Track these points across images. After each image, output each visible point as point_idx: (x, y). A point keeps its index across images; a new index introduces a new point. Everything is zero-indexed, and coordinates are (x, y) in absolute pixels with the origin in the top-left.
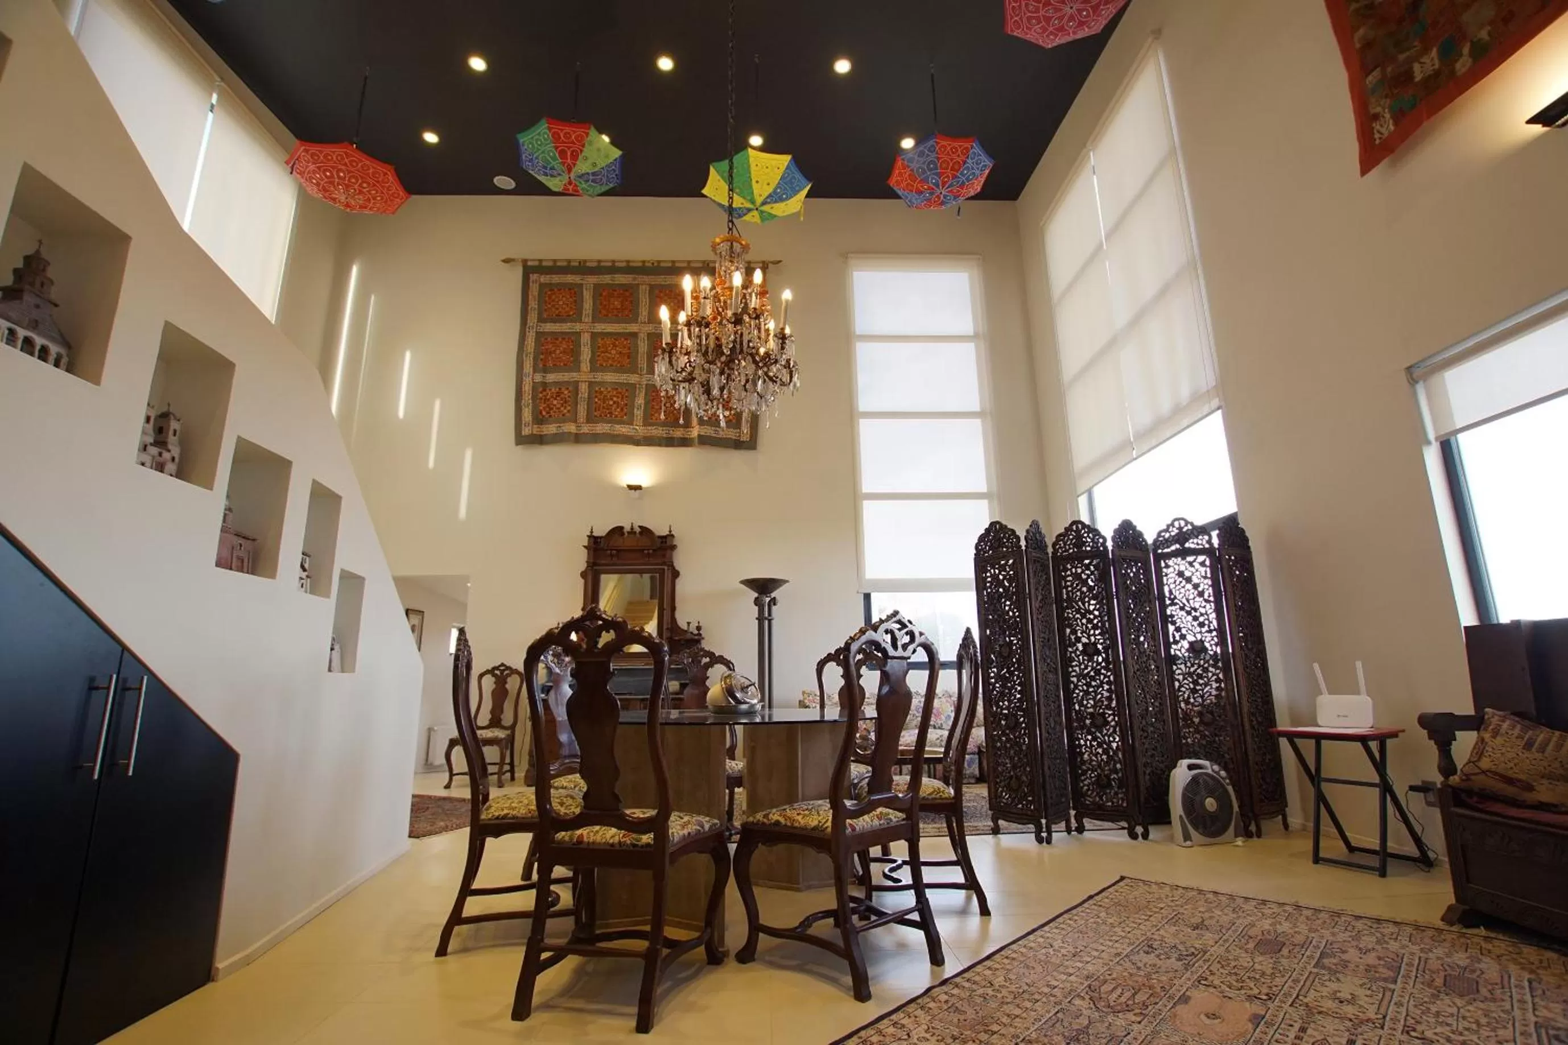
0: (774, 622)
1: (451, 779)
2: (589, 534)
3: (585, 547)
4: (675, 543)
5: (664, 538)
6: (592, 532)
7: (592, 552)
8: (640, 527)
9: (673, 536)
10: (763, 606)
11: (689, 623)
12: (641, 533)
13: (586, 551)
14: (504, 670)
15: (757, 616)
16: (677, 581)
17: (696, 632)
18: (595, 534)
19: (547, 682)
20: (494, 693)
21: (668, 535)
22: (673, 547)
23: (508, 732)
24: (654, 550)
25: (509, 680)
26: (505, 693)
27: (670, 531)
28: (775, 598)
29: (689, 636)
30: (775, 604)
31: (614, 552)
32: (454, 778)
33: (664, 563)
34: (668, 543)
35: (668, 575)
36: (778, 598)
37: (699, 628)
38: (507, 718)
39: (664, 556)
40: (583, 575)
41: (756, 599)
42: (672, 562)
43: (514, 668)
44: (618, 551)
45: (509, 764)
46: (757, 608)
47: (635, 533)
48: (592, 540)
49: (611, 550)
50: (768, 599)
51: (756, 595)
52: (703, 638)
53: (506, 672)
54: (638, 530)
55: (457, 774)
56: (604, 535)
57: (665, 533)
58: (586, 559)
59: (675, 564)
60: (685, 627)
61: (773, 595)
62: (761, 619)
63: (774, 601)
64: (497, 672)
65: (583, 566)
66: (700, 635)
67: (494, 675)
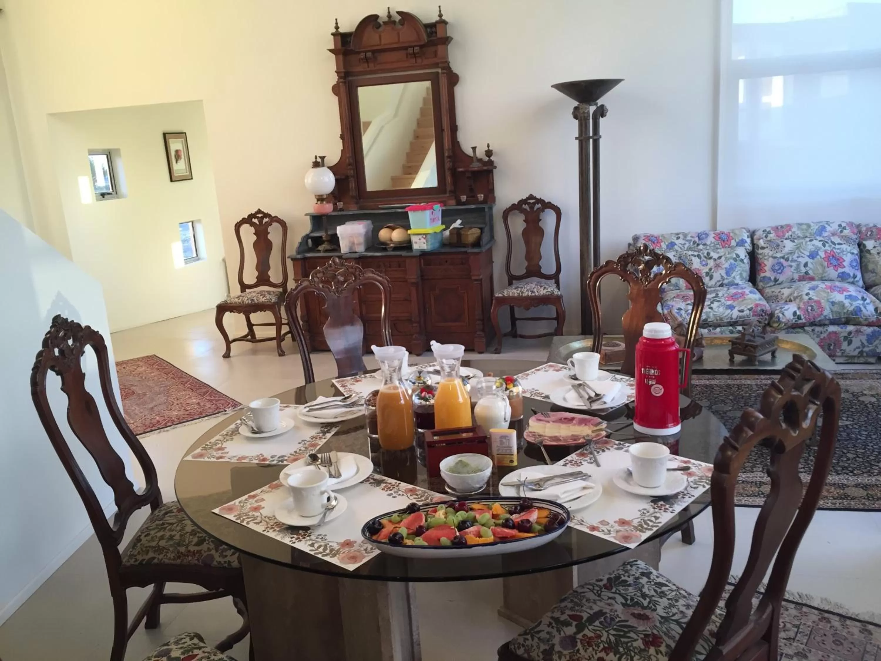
0: (602, 142)
1: (228, 349)
2: (334, 30)
3: (331, 51)
4: (448, 35)
5: (432, 28)
6: (337, 28)
7: (341, 57)
8: (399, 13)
9: (445, 23)
10: (587, 119)
11: (474, 149)
12: (402, 23)
13: (333, 56)
14: (262, 218)
15: (577, 135)
16: (458, 90)
17: (486, 159)
18: (341, 30)
19: (312, 232)
20: (256, 245)
21: (437, 22)
22: (446, 40)
23: (281, 290)
24: (422, 47)
25: (270, 229)
26: (269, 245)
27: (440, 16)
28: (602, 106)
29: (476, 166)
30: (603, 115)
31: (369, 54)
32: (233, 345)
33: (436, 65)
34: (440, 34)
35: (443, 81)
36: (608, 106)
37: (489, 153)
38: (275, 275)
39: (436, 53)
40: (335, 90)
41: (576, 108)
42: (448, 63)
43: (273, 215)
44: (374, 52)
45: (287, 324)
46: (576, 122)
47: (394, 22)
48: (339, 38)
49: (366, 52)
50: (592, 109)
51: (576, 104)
52: (496, 167)
53: (266, 220)
54: (398, 18)
55: (235, 340)
56: (353, 29)
57: (434, 18)
58: (335, 69)
59: (451, 65)
60: (470, 152)
61: (600, 102)
62: (583, 140)
63: (601, 112)
64: (255, 221)
65: (334, 79)
66: (491, 163)
67: (252, 224)
